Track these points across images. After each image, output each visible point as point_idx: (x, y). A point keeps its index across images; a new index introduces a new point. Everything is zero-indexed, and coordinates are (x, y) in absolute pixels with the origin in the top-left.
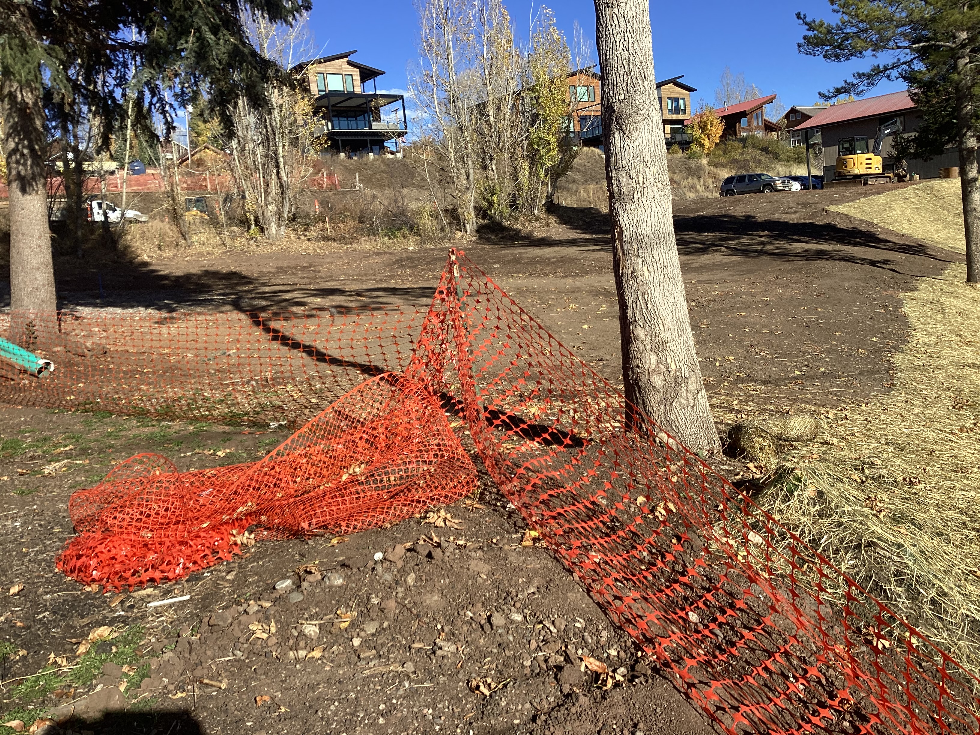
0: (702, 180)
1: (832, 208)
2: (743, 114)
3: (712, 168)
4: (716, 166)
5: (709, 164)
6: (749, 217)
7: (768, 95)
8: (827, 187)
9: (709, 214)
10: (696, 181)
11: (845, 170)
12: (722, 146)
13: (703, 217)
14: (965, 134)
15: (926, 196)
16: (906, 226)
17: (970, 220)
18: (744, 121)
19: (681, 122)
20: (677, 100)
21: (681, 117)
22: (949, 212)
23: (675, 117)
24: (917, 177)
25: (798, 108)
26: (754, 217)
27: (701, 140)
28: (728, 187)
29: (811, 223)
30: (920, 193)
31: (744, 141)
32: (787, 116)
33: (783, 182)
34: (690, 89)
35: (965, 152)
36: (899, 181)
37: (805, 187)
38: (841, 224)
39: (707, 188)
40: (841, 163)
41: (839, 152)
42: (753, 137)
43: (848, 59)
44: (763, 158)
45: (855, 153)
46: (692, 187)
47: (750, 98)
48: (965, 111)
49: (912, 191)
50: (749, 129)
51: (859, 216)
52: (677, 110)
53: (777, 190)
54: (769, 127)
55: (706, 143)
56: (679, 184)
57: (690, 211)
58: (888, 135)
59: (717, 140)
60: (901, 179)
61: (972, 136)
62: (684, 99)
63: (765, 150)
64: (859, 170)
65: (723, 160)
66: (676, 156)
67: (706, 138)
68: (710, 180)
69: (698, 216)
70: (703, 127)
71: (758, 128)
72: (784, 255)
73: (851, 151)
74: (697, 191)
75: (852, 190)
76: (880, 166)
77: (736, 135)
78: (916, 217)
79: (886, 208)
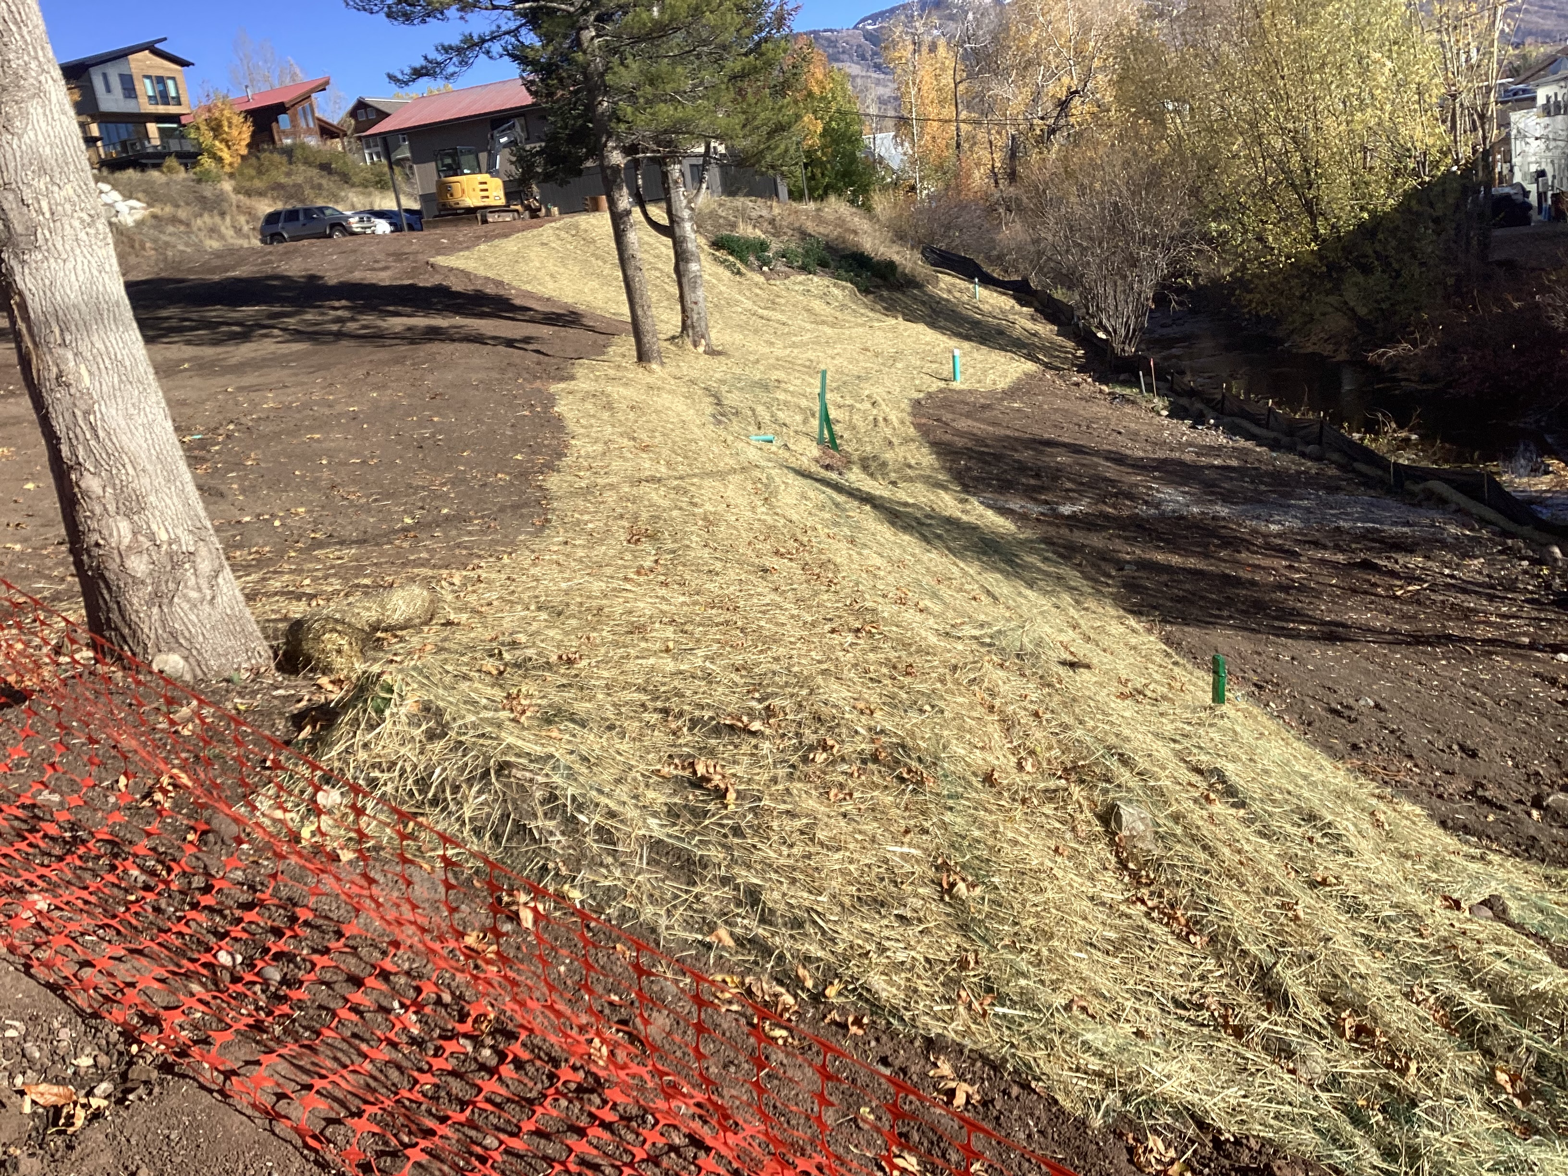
0: (228, 219)
1: (441, 260)
2: (280, 108)
3: (241, 197)
4: (248, 193)
5: (237, 191)
6: (312, 278)
7: (318, 77)
8: (429, 228)
9: (244, 275)
10: (217, 219)
11: (451, 201)
12: (253, 161)
13: (237, 280)
14: (605, 145)
15: (570, 239)
16: (551, 285)
17: (629, 273)
18: (284, 119)
19: (174, 118)
20: (160, 80)
21: (173, 109)
22: (605, 262)
23: (161, 109)
24: (555, 210)
25: (368, 100)
26: (321, 278)
27: (215, 150)
28: (273, 229)
29: (411, 285)
30: (563, 234)
31: (288, 152)
32: (353, 113)
33: (361, 220)
34: (183, 63)
35: (609, 172)
36: (532, 217)
37: (397, 227)
38: (457, 286)
39: (238, 231)
40: (444, 189)
41: (439, 171)
42: (304, 146)
43: (424, 21)
44: (324, 182)
45: (463, 174)
46: (213, 231)
47: (288, 82)
48: (600, 109)
49: (550, 231)
50: (294, 134)
51: (482, 272)
52: (164, 98)
53: (354, 234)
54: (327, 131)
55: (226, 155)
56: (188, 225)
57: (213, 270)
58: (505, 145)
59: (244, 151)
60: (534, 213)
61: (615, 148)
62: (173, 79)
63: (325, 167)
64: (471, 200)
65: (258, 184)
66: (174, 177)
67: (222, 146)
68: (242, 219)
69: (228, 279)
70: (216, 128)
71: (309, 131)
72: (377, 337)
73: (456, 170)
74: (222, 237)
75: (465, 231)
76: (501, 193)
77: (274, 142)
78: (562, 270)
79: (518, 258)
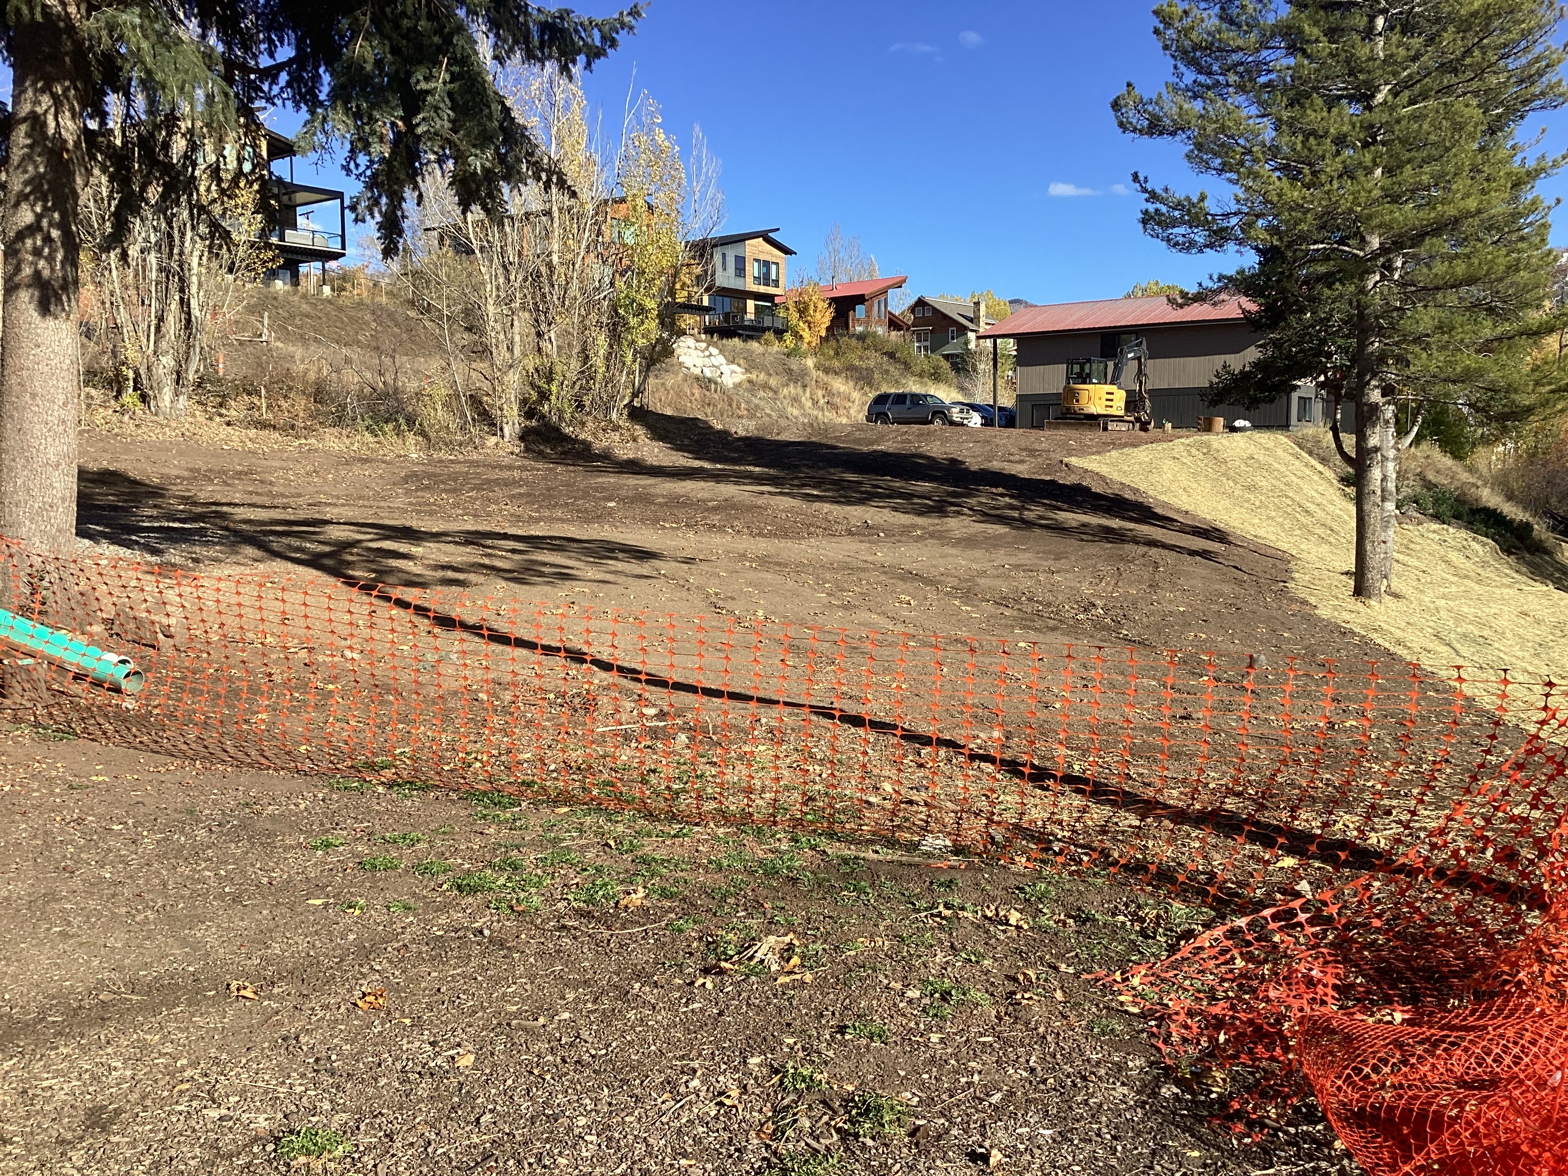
0: (808, 390)
1: (1074, 461)
2: (860, 299)
3: (820, 373)
4: (827, 371)
5: (817, 367)
6: (953, 461)
7: (893, 274)
8: (1049, 429)
9: (891, 450)
10: (800, 390)
11: (1076, 406)
12: (833, 343)
13: (885, 454)
14: (1368, 383)
15: (1201, 456)
16: (1184, 498)
17: (1367, 507)
18: (860, 309)
19: (769, 298)
20: (767, 264)
21: (771, 290)
22: (1236, 483)
23: (762, 289)
24: (1169, 426)
25: (927, 299)
26: (964, 463)
27: (798, 329)
28: (879, 408)
29: (1052, 482)
30: (1193, 451)
31: (861, 337)
32: (913, 309)
33: (962, 411)
34: (787, 251)
35: (1365, 408)
37: (988, 422)
38: (1097, 488)
39: (815, 403)
40: (1071, 394)
41: (1068, 378)
42: (874, 335)
44: (892, 369)
45: (1091, 383)
46: (795, 400)
47: (865, 277)
48: (1370, 349)
49: (1182, 448)
50: (867, 322)
51: (1116, 476)
52: (765, 279)
53: (952, 423)
54: (894, 324)
55: (806, 334)
56: (776, 392)
57: (858, 441)
58: (1133, 359)
59: (823, 333)
61: (1376, 387)
62: (777, 264)
63: (891, 355)
64: (1096, 408)
65: (836, 364)
66: (770, 349)
67: (806, 326)
68: (820, 393)
69: (875, 451)
70: (803, 311)
71: (879, 322)
72: (1060, 529)
73: (1085, 379)
74: (802, 407)
75: (1091, 436)
76: (1122, 405)
77: (847, 328)
78: (1195, 485)
79: (1150, 469)
